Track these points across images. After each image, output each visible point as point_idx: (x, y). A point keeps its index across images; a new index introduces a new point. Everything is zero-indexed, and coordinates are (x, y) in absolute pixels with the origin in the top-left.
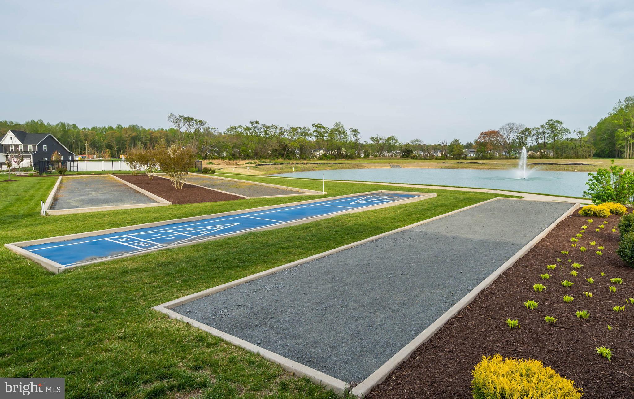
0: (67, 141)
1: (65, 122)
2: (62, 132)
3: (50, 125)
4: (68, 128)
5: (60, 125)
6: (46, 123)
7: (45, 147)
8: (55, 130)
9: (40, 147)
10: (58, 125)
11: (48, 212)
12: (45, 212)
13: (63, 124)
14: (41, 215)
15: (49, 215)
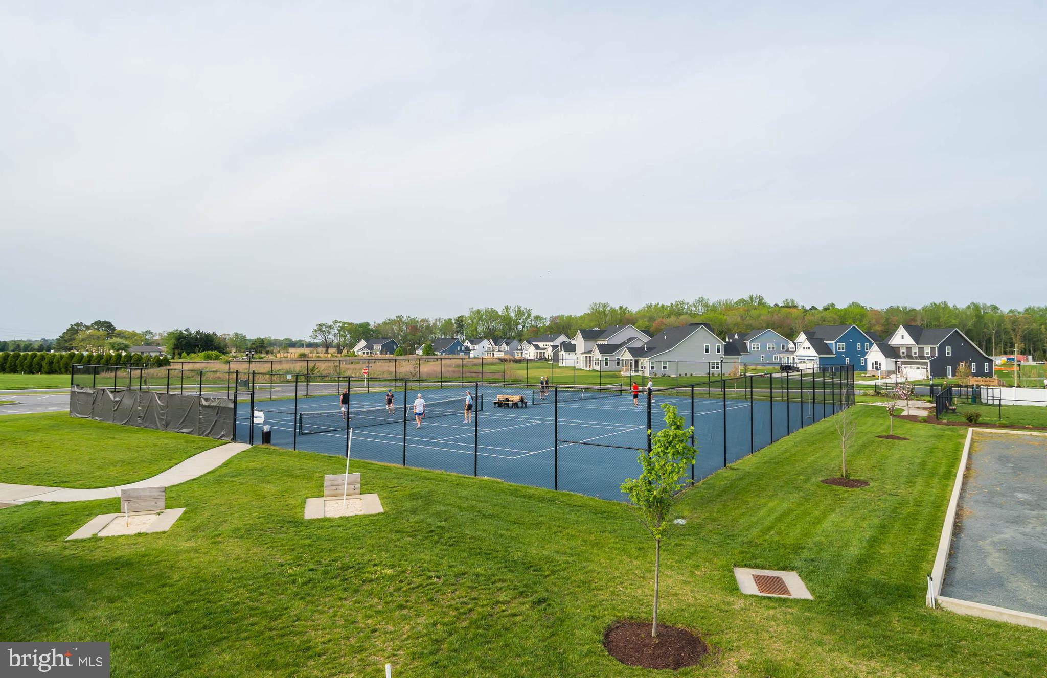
0: (983, 332)
1: (980, 302)
2: (974, 319)
3: (957, 308)
4: (984, 312)
5: (972, 307)
6: (951, 306)
7: (948, 349)
8: (964, 316)
9: (942, 349)
10: (969, 307)
11: (939, 602)
12: (935, 599)
13: (976, 307)
14: (927, 604)
15: (942, 609)
